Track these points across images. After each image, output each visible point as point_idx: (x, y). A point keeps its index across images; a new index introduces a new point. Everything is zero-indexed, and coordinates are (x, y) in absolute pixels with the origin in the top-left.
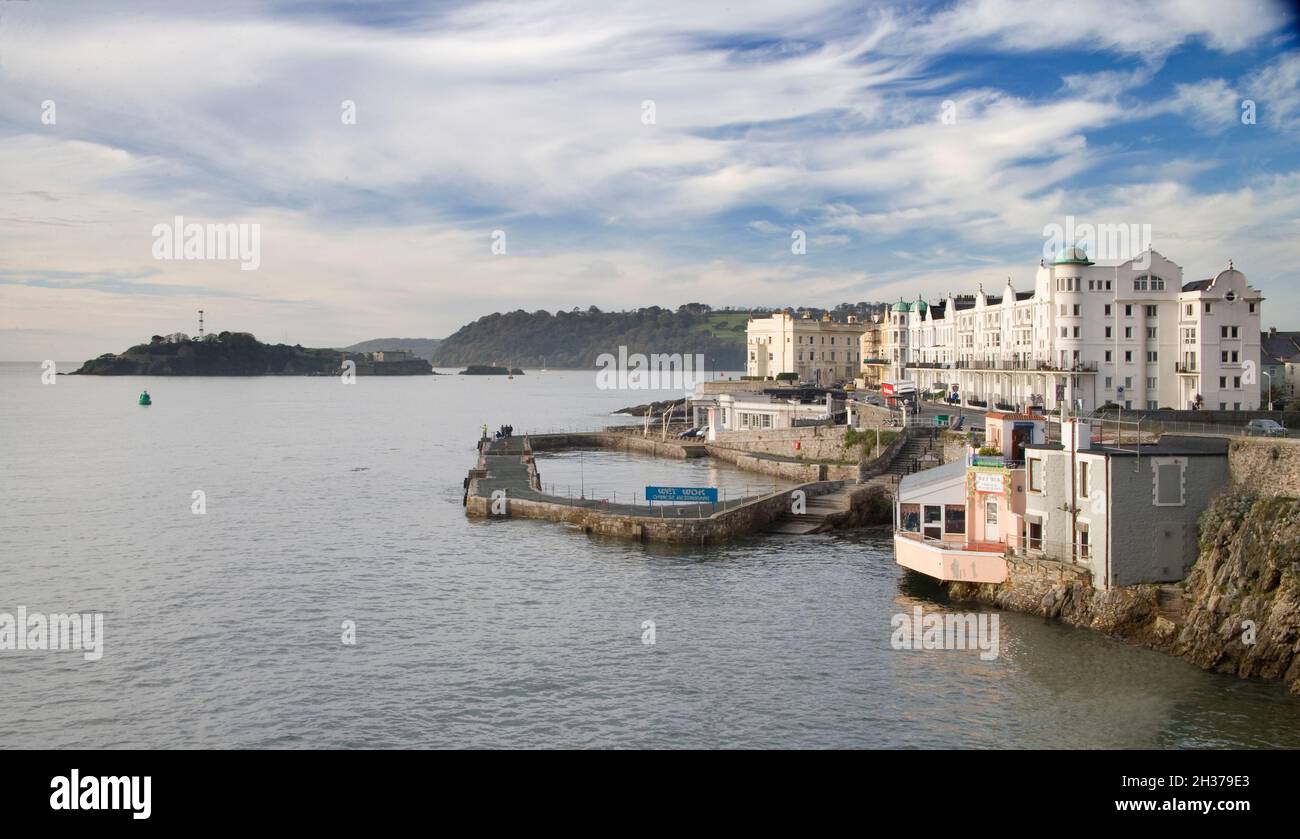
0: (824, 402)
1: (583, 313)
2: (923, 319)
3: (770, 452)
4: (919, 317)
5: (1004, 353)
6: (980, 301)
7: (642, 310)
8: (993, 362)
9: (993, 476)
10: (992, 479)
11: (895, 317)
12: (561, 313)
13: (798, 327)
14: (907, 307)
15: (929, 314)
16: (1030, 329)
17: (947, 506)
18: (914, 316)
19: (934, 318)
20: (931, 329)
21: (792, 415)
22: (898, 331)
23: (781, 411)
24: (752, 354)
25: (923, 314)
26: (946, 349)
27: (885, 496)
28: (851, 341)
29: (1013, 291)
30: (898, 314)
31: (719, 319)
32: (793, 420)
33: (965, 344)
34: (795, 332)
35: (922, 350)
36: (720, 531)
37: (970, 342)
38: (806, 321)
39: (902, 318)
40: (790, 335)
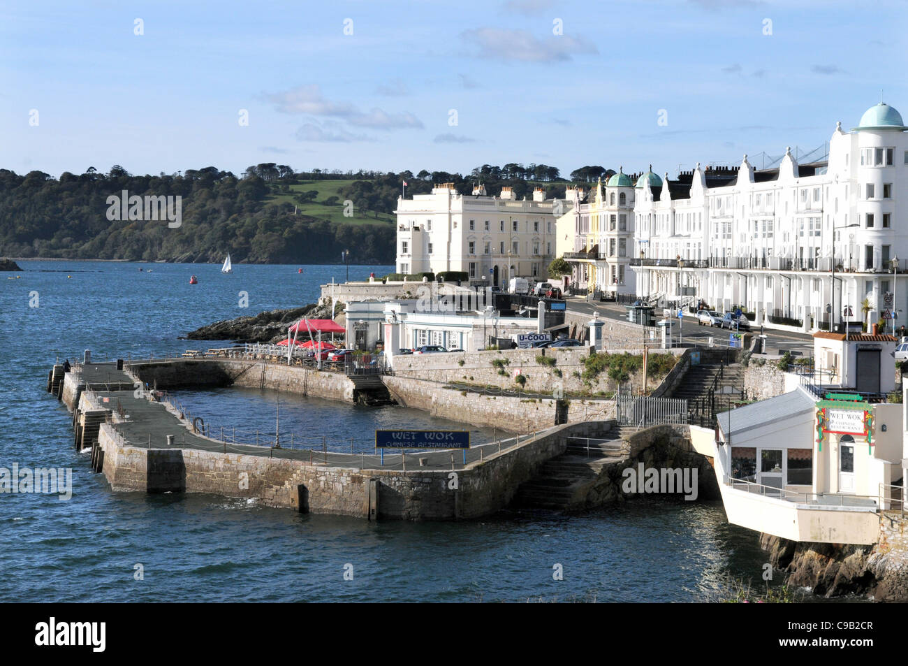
0: (534, 314)
1: (101, 175)
2: (656, 197)
3: (475, 382)
4: (650, 195)
5: (781, 248)
6: (744, 175)
7: (191, 172)
8: (764, 260)
9: (849, 413)
10: (849, 417)
11: (612, 194)
12: (68, 177)
13: (470, 207)
14: (630, 181)
15: (665, 193)
16: (820, 215)
17: (790, 451)
18: (643, 192)
19: (674, 197)
20: (670, 213)
21: (492, 333)
22: (616, 214)
23: (475, 326)
24: (405, 244)
25: (656, 192)
26: (690, 240)
27: (672, 440)
28: (540, 226)
29: (794, 161)
30: (616, 191)
31: (306, 188)
32: (493, 340)
33: (720, 233)
34: (465, 212)
35: (653, 241)
36: (476, 486)
37: (728, 232)
38: (480, 199)
39: (622, 196)
40: (458, 219)
